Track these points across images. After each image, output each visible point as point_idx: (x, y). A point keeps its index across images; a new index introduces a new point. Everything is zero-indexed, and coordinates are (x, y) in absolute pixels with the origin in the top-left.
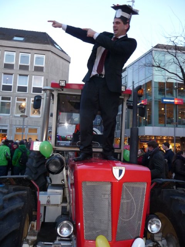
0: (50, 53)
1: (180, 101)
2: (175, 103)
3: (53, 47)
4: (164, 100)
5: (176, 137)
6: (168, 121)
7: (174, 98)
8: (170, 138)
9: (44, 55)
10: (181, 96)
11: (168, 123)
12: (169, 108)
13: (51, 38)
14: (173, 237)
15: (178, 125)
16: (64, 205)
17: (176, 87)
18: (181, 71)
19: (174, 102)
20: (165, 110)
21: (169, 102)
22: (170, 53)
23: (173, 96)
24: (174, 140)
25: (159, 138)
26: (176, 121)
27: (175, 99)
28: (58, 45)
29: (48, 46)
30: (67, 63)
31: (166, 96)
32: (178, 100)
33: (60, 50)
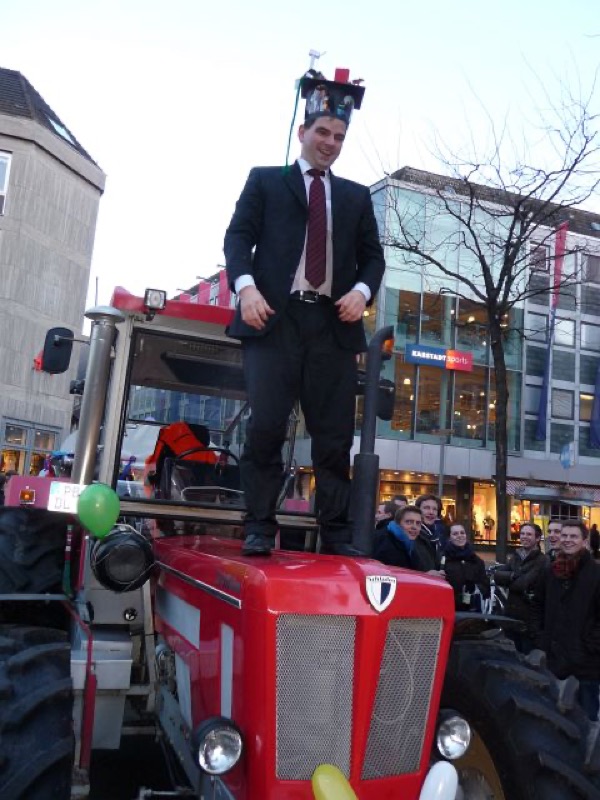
0: (32, 150)
1: (464, 361)
2: (448, 366)
3: (47, 132)
4: (414, 353)
5: (447, 477)
6: (421, 422)
7: (443, 347)
8: (426, 480)
9: (10, 152)
10: (464, 343)
11: (423, 429)
12: (427, 379)
13: (37, 95)
14: (479, 777)
15: (453, 439)
16: (138, 690)
17: (452, 312)
18: (482, 273)
19: (444, 363)
20: (413, 385)
21: (430, 360)
22: (451, 213)
23: (442, 342)
24: (437, 485)
25: (389, 478)
26: (448, 426)
27: (449, 352)
28: (62, 126)
29: (25, 122)
30: (90, 191)
31: (422, 342)
32: (459, 355)
33: (68, 142)
